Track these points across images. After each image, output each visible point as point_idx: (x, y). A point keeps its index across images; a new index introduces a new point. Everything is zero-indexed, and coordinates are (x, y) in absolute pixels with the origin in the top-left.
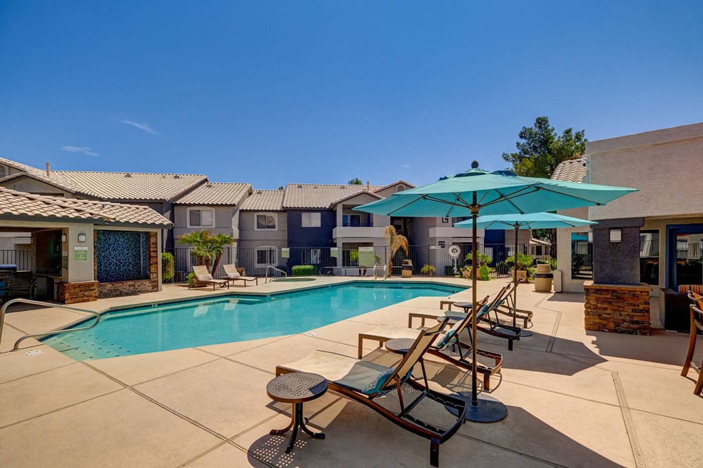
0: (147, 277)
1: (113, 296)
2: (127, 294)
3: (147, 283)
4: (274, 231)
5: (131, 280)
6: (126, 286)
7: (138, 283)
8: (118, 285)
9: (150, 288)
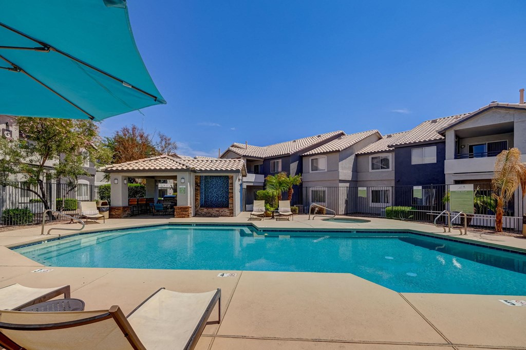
0: (227, 207)
1: (207, 217)
2: (215, 216)
3: (226, 210)
4: (388, 171)
5: (217, 207)
6: (214, 211)
7: (221, 210)
8: (210, 210)
9: (228, 214)
